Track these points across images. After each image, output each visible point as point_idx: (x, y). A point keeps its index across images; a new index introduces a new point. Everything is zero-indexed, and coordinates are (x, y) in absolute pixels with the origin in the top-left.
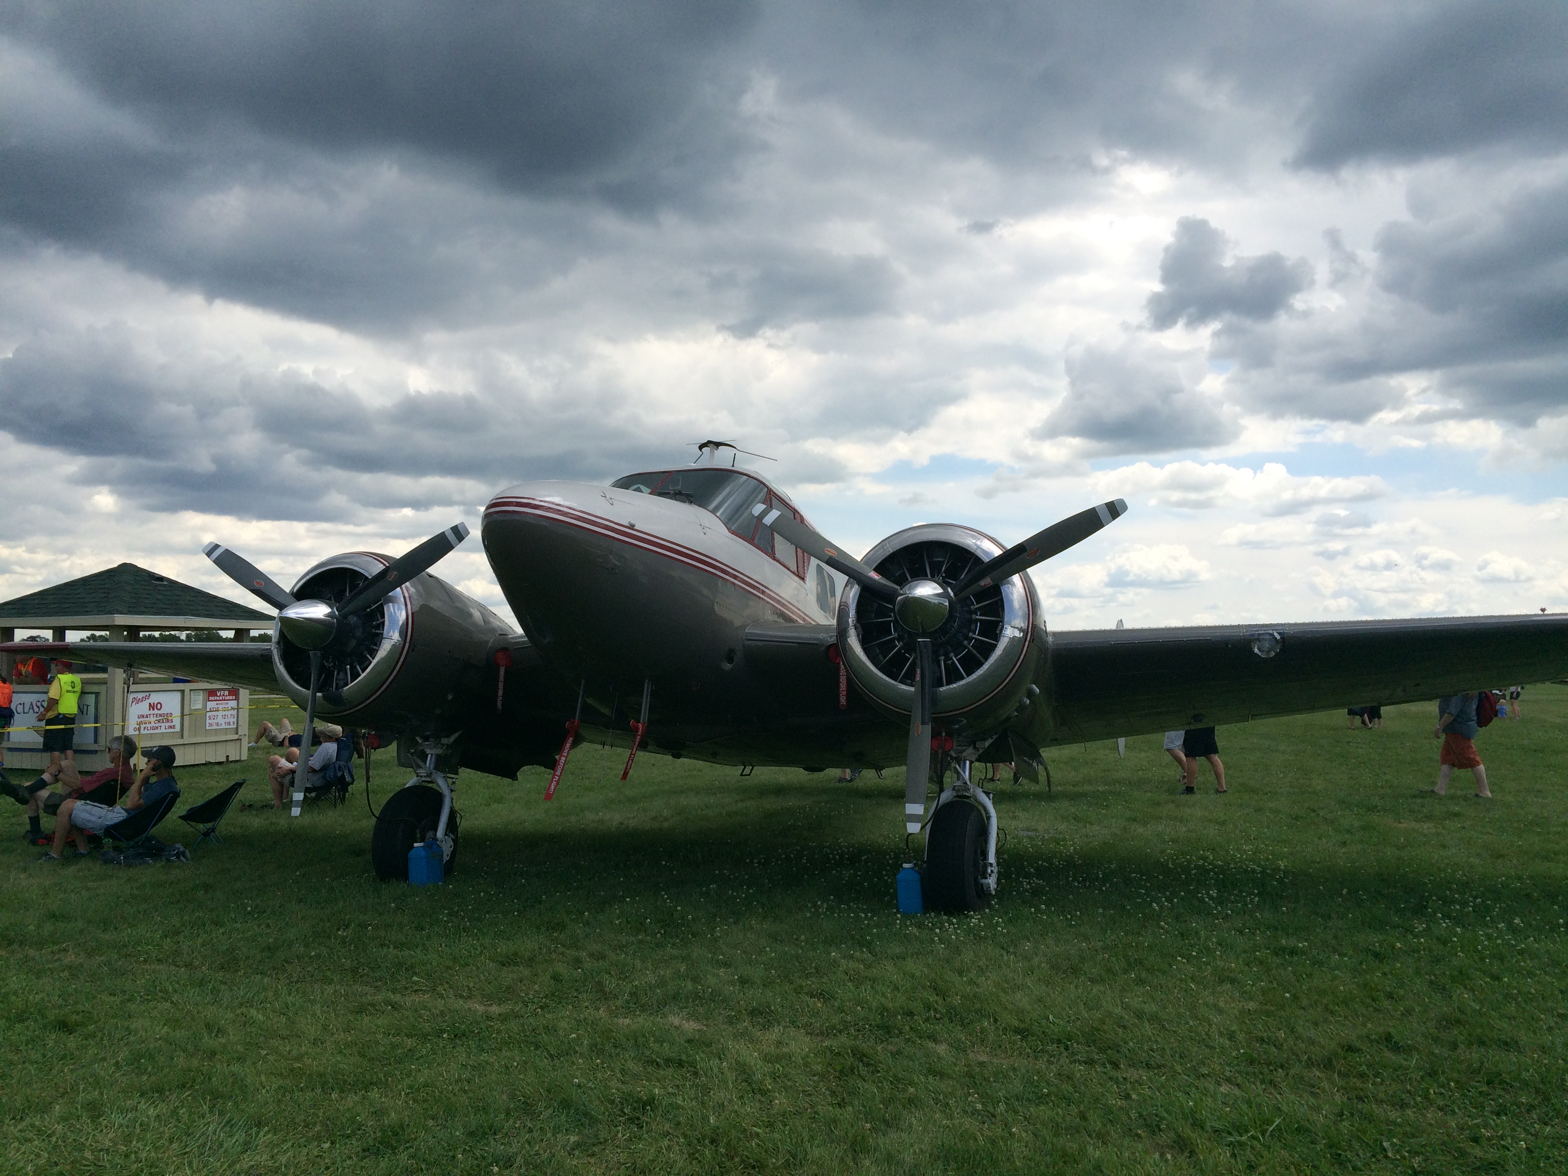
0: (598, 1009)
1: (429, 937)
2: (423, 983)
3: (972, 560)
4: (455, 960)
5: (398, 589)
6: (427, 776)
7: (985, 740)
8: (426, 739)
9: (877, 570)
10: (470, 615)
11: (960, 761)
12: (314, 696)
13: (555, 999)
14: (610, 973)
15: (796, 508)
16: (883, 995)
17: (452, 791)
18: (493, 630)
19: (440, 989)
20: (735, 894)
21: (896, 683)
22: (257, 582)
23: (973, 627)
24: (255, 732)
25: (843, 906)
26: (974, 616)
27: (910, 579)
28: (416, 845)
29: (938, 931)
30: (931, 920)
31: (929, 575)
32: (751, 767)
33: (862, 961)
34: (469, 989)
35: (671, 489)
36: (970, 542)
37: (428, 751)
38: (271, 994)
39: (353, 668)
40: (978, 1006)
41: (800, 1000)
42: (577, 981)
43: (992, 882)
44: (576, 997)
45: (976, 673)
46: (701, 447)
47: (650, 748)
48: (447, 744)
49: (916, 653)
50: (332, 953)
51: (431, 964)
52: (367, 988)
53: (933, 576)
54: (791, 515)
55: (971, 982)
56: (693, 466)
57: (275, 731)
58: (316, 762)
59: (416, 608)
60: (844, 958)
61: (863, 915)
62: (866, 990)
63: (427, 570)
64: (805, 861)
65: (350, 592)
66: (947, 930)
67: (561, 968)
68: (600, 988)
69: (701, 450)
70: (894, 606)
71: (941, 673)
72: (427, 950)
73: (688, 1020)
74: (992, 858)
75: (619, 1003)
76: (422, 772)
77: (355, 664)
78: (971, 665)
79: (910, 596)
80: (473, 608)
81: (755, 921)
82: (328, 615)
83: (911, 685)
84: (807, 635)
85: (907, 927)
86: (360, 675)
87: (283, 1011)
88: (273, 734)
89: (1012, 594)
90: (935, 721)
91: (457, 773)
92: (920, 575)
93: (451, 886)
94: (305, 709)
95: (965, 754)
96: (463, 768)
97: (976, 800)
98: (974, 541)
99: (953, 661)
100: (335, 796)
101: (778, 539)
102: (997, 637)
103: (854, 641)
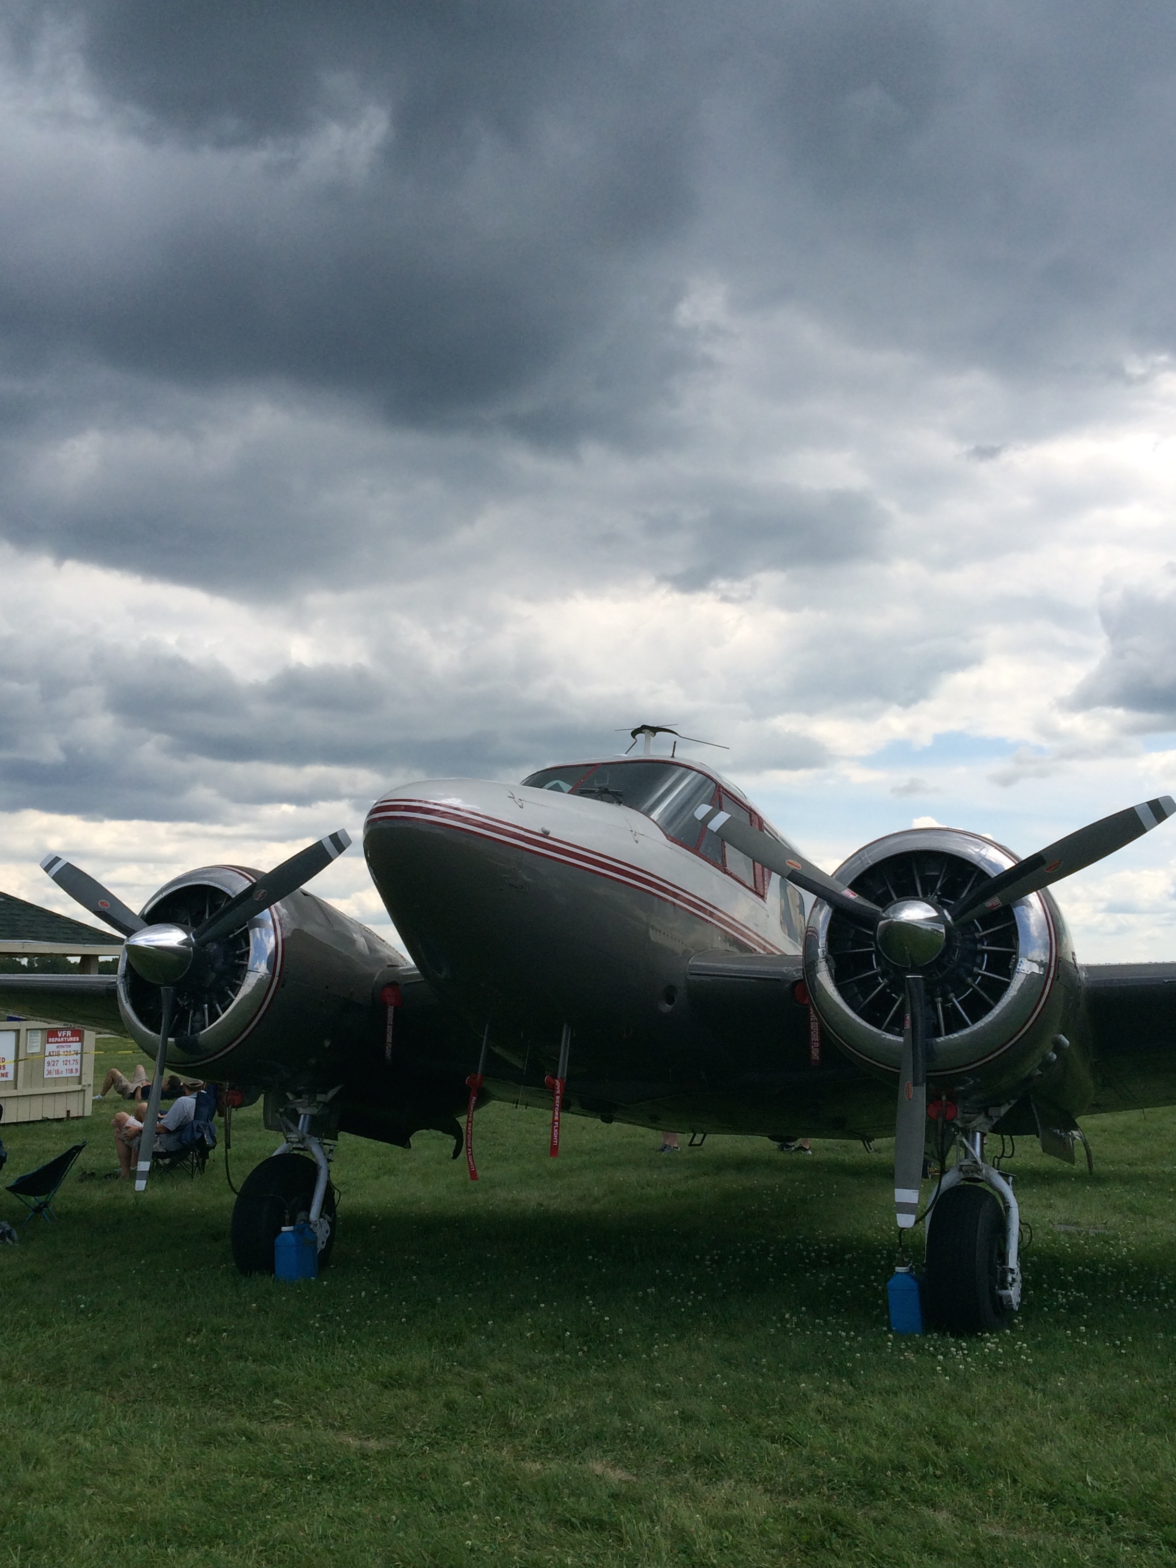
0: (500, 1449)
1: (295, 1349)
2: (286, 1407)
3: (975, 875)
4: (326, 1379)
5: (267, 910)
6: (299, 1142)
7: (999, 1105)
8: (298, 1095)
9: (853, 886)
10: (353, 942)
11: (968, 1133)
12: (165, 1040)
13: (448, 1434)
14: (517, 1402)
15: (753, 807)
16: (867, 1442)
17: (329, 1161)
18: (380, 961)
19: (307, 1417)
20: (679, 1301)
21: (879, 1032)
22: (102, 903)
23: (978, 960)
24: (102, 1081)
25: (817, 1321)
26: (979, 946)
27: (895, 898)
28: (284, 1229)
29: (941, 1357)
30: (932, 1343)
31: (920, 892)
32: (702, 1135)
33: (840, 1395)
34: (342, 1417)
35: (597, 785)
36: (972, 851)
37: (301, 1110)
38: (102, 1416)
39: (212, 1008)
40: (991, 1461)
41: (758, 1446)
42: (475, 1411)
43: (1014, 1293)
44: (473, 1432)
45: (984, 1019)
46: (634, 733)
47: (572, 1109)
48: (323, 1102)
49: (905, 994)
50: (178, 1365)
51: (297, 1382)
52: (219, 1412)
53: (925, 894)
54: (744, 817)
55: (984, 1428)
56: (624, 756)
57: (125, 1082)
58: (169, 1120)
59: (287, 934)
60: (817, 1391)
61: (843, 1334)
62: (844, 1434)
63: (301, 887)
64: (771, 1260)
65: (210, 915)
66: (954, 1357)
67: (457, 1394)
68: (504, 1421)
69: (634, 737)
70: (875, 933)
71: (938, 1018)
72: (292, 1365)
73: (613, 1467)
74: (1013, 1262)
75: (527, 1441)
76: (293, 1137)
77: (215, 1002)
78: (978, 1009)
79: (895, 920)
80: (356, 933)
81: (704, 1338)
82: (184, 943)
83: (900, 1034)
84: (766, 968)
85: (901, 1352)
86: (220, 1016)
87: (115, 1439)
88: (124, 1084)
89: (1028, 918)
90: (929, 1080)
91: (336, 1139)
92: (908, 893)
93: (325, 1283)
94: (154, 1058)
95: (974, 1123)
96: (342, 1132)
97: (991, 1185)
98: (977, 850)
99: (954, 1003)
100: (192, 1163)
101: (730, 851)
102: (1009, 973)
103: (824, 977)
